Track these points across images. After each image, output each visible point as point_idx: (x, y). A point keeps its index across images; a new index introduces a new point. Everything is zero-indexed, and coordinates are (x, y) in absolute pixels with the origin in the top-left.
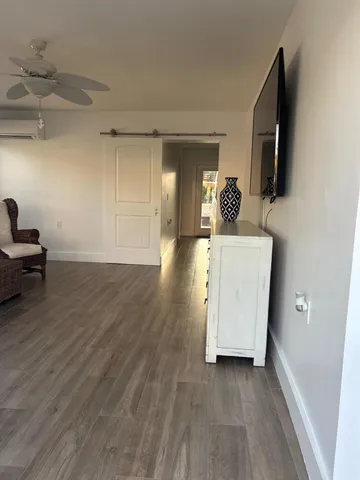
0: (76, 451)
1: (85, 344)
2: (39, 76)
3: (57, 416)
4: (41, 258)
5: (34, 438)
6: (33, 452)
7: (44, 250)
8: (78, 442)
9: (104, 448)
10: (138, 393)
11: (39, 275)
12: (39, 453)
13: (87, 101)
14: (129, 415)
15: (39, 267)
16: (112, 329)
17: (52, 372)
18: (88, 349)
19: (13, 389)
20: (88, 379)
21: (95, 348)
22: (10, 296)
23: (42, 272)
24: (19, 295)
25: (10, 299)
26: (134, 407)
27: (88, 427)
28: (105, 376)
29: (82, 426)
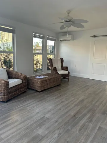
0: (57, 137)
1: (72, 104)
2: (68, 21)
3: (57, 124)
4: (68, 75)
5: (48, 128)
6: (46, 132)
7: (69, 73)
8: (59, 134)
9: (66, 140)
10: (83, 125)
11: (67, 80)
12: (48, 133)
13: (83, 27)
14: (77, 132)
15: (67, 77)
16: (82, 101)
17: (60, 110)
18: (73, 105)
19: (49, 111)
20: (69, 115)
21: (75, 105)
22: (57, 85)
23: (68, 79)
24: (60, 85)
25: (57, 86)
26: (80, 130)
27: (63, 131)
28: (74, 116)
29: (62, 130)
